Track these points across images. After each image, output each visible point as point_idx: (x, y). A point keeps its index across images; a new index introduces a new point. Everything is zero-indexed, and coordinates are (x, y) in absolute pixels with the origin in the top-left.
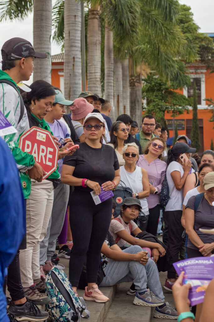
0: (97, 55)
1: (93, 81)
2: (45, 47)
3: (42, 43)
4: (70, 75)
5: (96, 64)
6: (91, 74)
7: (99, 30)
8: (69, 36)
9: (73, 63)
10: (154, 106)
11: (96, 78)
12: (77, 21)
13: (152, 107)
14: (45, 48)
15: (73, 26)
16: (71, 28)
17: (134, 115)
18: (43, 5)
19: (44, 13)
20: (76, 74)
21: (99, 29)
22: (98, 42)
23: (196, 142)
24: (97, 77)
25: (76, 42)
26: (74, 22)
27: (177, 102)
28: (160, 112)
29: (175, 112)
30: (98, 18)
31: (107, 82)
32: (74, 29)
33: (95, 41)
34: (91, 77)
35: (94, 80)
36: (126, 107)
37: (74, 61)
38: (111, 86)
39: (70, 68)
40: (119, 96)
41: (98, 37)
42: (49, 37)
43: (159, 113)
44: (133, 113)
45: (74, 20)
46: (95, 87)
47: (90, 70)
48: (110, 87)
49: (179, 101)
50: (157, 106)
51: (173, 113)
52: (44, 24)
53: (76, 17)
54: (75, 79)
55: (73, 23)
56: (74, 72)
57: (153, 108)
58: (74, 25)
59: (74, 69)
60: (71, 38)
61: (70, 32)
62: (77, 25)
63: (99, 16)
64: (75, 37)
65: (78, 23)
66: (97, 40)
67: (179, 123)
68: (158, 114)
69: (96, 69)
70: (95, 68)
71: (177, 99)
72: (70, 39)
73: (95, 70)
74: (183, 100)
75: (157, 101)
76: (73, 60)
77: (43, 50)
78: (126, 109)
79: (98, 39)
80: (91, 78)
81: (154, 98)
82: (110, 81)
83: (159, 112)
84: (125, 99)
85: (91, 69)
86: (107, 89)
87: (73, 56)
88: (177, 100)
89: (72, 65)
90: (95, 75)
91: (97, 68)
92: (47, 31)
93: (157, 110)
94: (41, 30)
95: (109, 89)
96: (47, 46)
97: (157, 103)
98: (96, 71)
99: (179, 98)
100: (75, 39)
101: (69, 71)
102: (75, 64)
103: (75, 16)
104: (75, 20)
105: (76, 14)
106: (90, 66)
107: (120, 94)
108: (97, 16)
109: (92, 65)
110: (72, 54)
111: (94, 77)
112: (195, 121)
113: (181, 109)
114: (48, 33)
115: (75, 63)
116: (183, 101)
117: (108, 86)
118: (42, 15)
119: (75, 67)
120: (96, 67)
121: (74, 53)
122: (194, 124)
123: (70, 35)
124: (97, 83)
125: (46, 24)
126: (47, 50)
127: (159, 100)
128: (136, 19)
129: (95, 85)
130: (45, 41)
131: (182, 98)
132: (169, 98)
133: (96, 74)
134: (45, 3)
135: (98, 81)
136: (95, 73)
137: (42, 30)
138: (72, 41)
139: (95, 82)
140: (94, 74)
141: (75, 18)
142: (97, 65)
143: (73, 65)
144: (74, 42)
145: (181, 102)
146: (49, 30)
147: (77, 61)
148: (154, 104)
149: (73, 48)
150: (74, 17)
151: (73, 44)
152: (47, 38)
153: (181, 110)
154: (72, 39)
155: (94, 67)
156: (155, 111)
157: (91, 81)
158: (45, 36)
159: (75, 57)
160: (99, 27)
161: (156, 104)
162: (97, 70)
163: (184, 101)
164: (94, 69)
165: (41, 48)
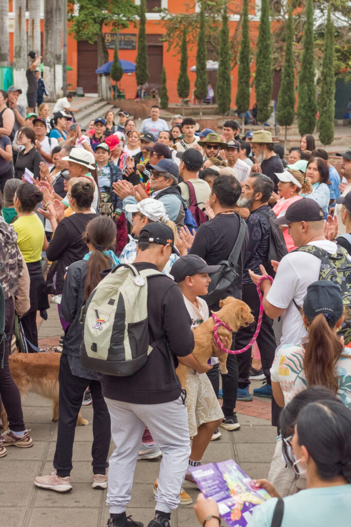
10: (86, 15)
13: (83, 17)
17: (50, 31)
23: (143, 70)
27: (120, 10)
28: (94, 24)
29: (117, 24)
36: (35, 22)
43: (93, 26)
44: (48, 28)
49: (122, 9)
50: (90, 16)
51: (114, 26)
57: (84, 19)
67: (128, 40)
68: (92, 28)
71: (120, 6)
74: (129, 7)
75: (91, 8)
78: (35, 24)
81: (87, 4)
83: (92, 24)
88: (119, 8)
93: (91, 21)
97: (90, 10)
99: (123, 4)
107: (22, 6)
112: (142, 39)
113: (125, 21)
116: (128, 9)
122: (141, 44)
127: (94, 6)
131: (127, 5)
132: (108, 5)
145: (125, 11)
148: (87, 12)
153: (125, 23)
156: (88, 23)
161: (90, 12)
163: (131, 9)
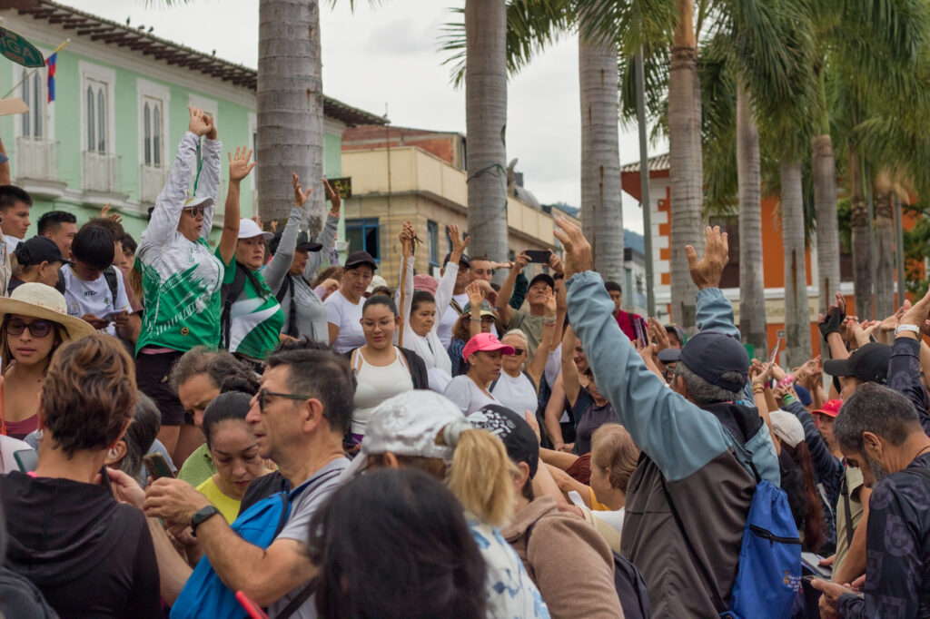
0: (691, 157)
1: (684, 219)
2: (490, 152)
3: (484, 144)
4: (594, 208)
5: (688, 178)
6: (679, 203)
7: (694, 95)
8: (590, 118)
9: (600, 181)
11: (690, 212)
12: (607, 84)
14: (492, 155)
15: (597, 95)
16: (593, 100)
18: (486, 62)
19: (488, 79)
20: (608, 205)
21: (694, 92)
22: (693, 124)
24: (692, 208)
25: (606, 133)
26: (600, 86)
30: (692, 67)
31: (745, 220)
32: (600, 102)
33: (686, 121)
34: (679, 210)
35: (687, 215)
36: (830, 282)
37: (602, 176)
38: (756, 228)
39: (593, 193)
40: (797, 252)
41: (693, 113)
42: (500, 129)
45: (599, 80)
46: (689, 233)
47: (675, 194)
48: (752, 232)
52: (487, 103)
53: (605, 74)
54: (606, 218)
55: (598, 89)
56: (602, 201)
58: (601, 92)
59: (601, 194)
60: (593, 123)
61: (592, 109)
62: (607, 92)
63: (694, 61)
64: (604, 120)
65: (609, 87)
66: (690, 120)
69: (689, 189)
70: (687, 187)
72: (591, 125)
73: (687, 192)
76: (599, 173)
77: (486, 158)
78: (830, 288)
79: (692, 117)
80: (677, 213)
82: (752, 216)
84: (829, 261)
85: (678, 190)
86: (746, 237)
87: (600, 164)
89: (597, 186)
90: (688, 206)
91: (692, 186)
92: (494, 118)
94: (481, 117)
95: (750, 237)
96: (495, 151)
98: (690, 195)
100: (603, 126)
101: (591, 199)
102: (604, 182)
103: (603, 72)
104: (603, 80)
105: (604, 68)
106: (676, 182)
107: (797, 248)
108: (690, 63)
109: (679, 182)
110: (598, 161)
111: (685, 209)
114: (496, 122)
115: (604, 179)
117: (747, 228)
118: (482, 84)
119: (605, 190)
120: (690, 184)
121: (600, 156)
123: (593, 116)
124: (693, 224)
125: (493, 104)
126: (496, 159)
128: (804, 60)
129: (689, 230)
130: (490, 139)
133: (691, 202)
134: (489, 57)
135: (695, 218)
136: (688, 199)
137: (484, 115)
138: (597, 129)
139: (688, 221)
140: (685, 203)
141: (602, 77)
142: (693, 180)
143: (601, 185)
144: (602, 133)
146: (500, 115)
147: (610, 176)
149: (600, 147)
150: (600, 75)
151: (600, 137)
152: (495, 132)
154: (596, 125)
155: (684, 184)
157: (679, 219)
158: (489, 129)
159: (605, 166)
160: (694, 87)
162: (692, 192)
164: (685, 190)
165: (483, 155)
